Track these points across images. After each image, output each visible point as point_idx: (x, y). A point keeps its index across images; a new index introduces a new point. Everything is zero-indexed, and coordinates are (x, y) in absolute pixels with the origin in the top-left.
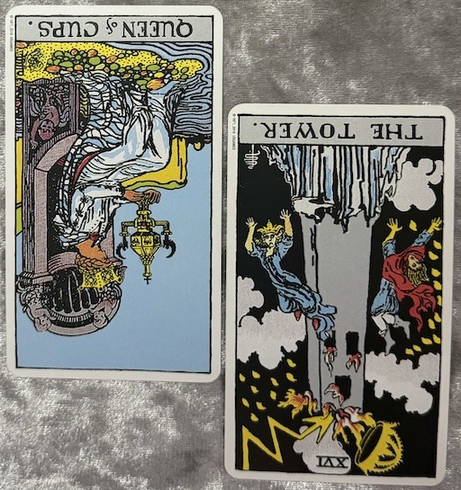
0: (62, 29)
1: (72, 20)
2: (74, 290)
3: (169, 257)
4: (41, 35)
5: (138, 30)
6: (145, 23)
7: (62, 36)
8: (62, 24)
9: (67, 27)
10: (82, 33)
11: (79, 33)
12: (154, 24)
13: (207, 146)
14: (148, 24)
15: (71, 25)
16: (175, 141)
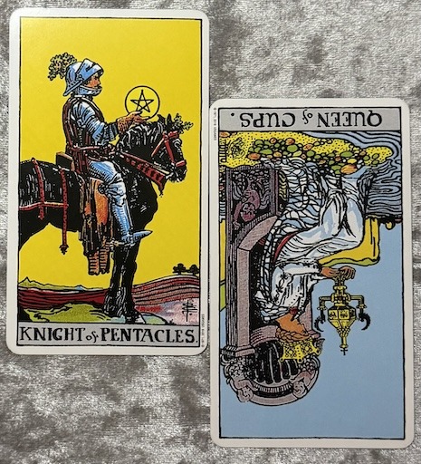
0: (262, 119)
1: (271, 112)
2: (275, 363)
3: (364, 329)
4: (243, 125)
5: (332, 120)
6: (338, 114)
7: (262, 126)
8: (262, 115)
9: (266, 118)
10: (280, 123)
11: (277, 123)
12: (347, 115)
13: (398, 226)
14: (341, 115)
15: (270, 116)
16: (368, 221)
